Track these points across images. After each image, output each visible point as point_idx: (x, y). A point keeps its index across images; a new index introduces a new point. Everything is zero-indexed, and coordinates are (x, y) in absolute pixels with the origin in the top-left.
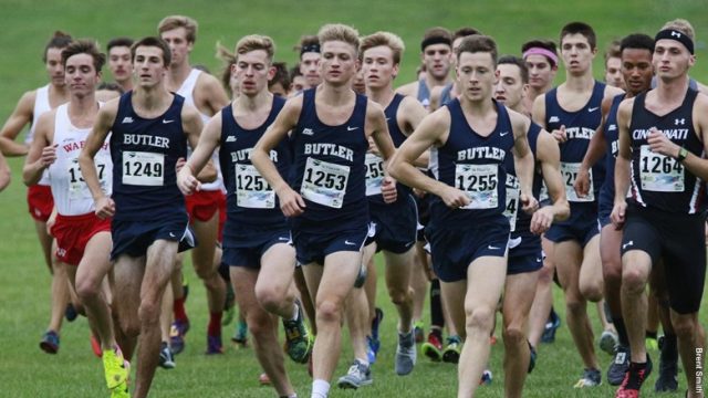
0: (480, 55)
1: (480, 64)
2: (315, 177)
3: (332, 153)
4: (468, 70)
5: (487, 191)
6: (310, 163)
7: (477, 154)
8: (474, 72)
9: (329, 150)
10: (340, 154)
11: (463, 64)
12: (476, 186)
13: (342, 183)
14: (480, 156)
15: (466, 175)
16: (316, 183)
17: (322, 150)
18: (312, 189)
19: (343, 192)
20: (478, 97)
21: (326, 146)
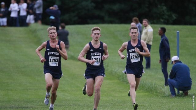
0: (135, 30)
1: (135, 32)
2: (52, 60)
3: (54, 54)
4: (133, 33)
5: (137, 58)
6: (50, 57)
7: (133, 50)
8: (134, 33)
9: (53, 53)
10: (56, 54)
11: (131, 32)
12: (135, 57)
13: (57, 61)
14: (134, 51)
15: (132, 55)
16: (52, 62)
17: (52, 53)
18: (51, 63)
19: (58, 63)
20: (135, 39)
21: (52, 52)
